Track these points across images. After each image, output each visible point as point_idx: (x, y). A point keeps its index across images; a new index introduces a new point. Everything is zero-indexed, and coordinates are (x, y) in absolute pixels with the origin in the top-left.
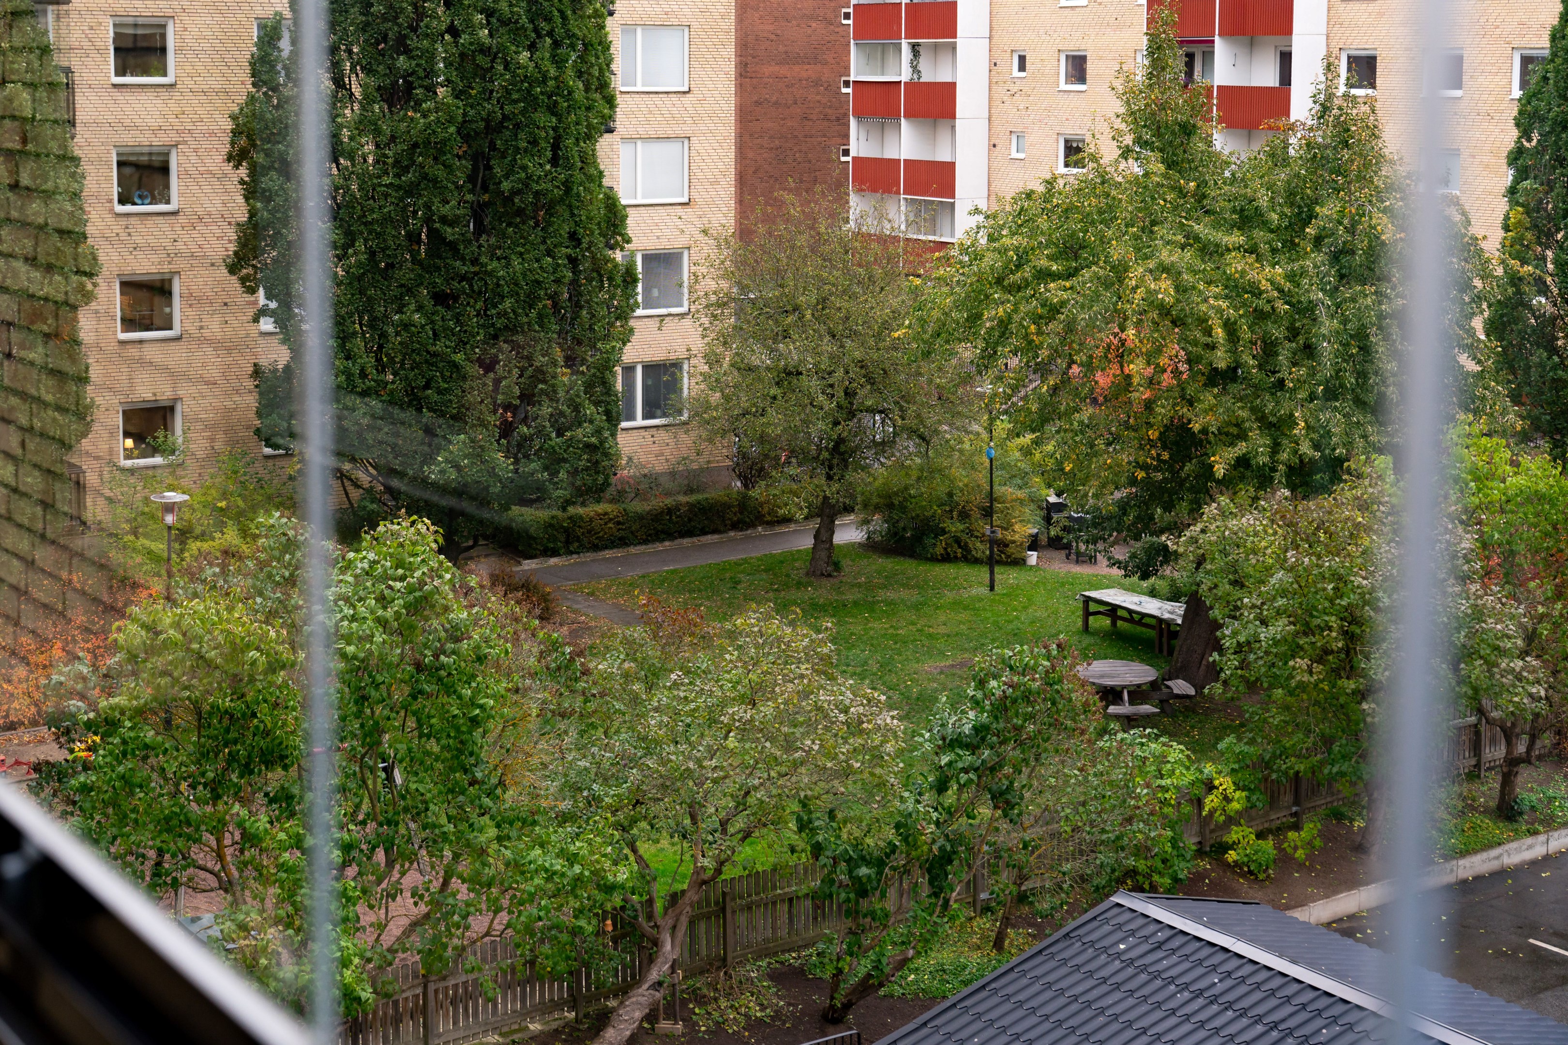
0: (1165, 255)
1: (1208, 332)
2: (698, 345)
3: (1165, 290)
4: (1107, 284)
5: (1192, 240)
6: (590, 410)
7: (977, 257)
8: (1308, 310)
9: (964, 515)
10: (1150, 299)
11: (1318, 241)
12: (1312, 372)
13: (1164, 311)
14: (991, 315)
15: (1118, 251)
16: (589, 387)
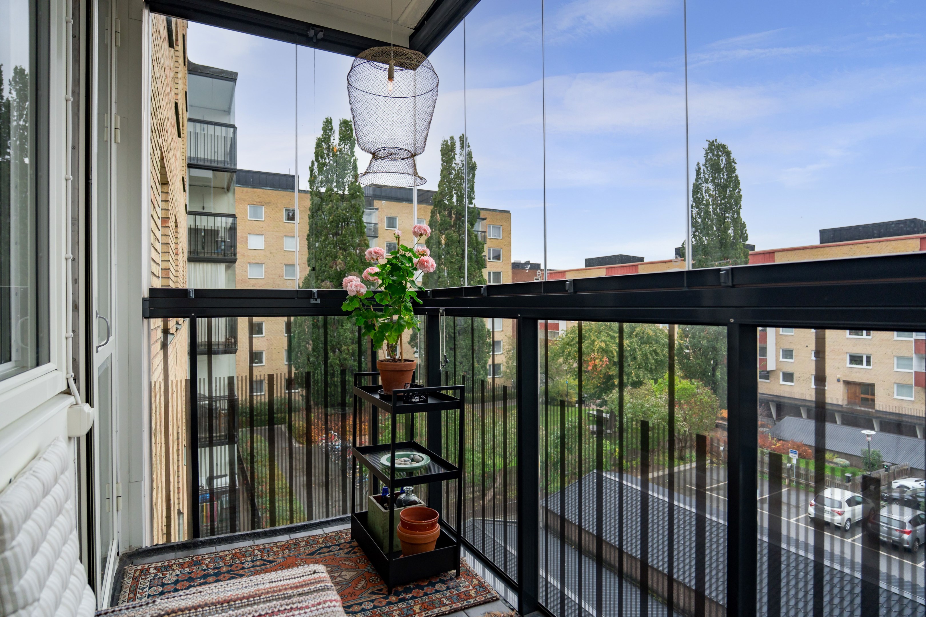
0: (603, 338)
1: (613, 354)
2: (505, 360)
3: (603, 345)
4: (591, 344)
5: (609, 335)
6: (482, 372)
7: (563, 339)
8: (634, 350)
9: (561, 396)
10: (600, 347)
11: (636, 336)
12: (636, 363)
13: (603, 350)
14: (566, 352)
15: (593, 338)
16: (482, 367)
